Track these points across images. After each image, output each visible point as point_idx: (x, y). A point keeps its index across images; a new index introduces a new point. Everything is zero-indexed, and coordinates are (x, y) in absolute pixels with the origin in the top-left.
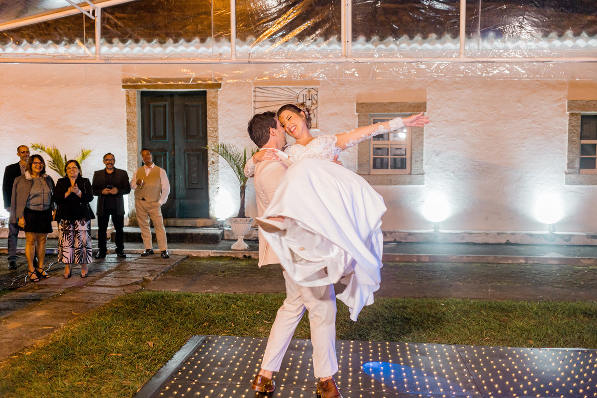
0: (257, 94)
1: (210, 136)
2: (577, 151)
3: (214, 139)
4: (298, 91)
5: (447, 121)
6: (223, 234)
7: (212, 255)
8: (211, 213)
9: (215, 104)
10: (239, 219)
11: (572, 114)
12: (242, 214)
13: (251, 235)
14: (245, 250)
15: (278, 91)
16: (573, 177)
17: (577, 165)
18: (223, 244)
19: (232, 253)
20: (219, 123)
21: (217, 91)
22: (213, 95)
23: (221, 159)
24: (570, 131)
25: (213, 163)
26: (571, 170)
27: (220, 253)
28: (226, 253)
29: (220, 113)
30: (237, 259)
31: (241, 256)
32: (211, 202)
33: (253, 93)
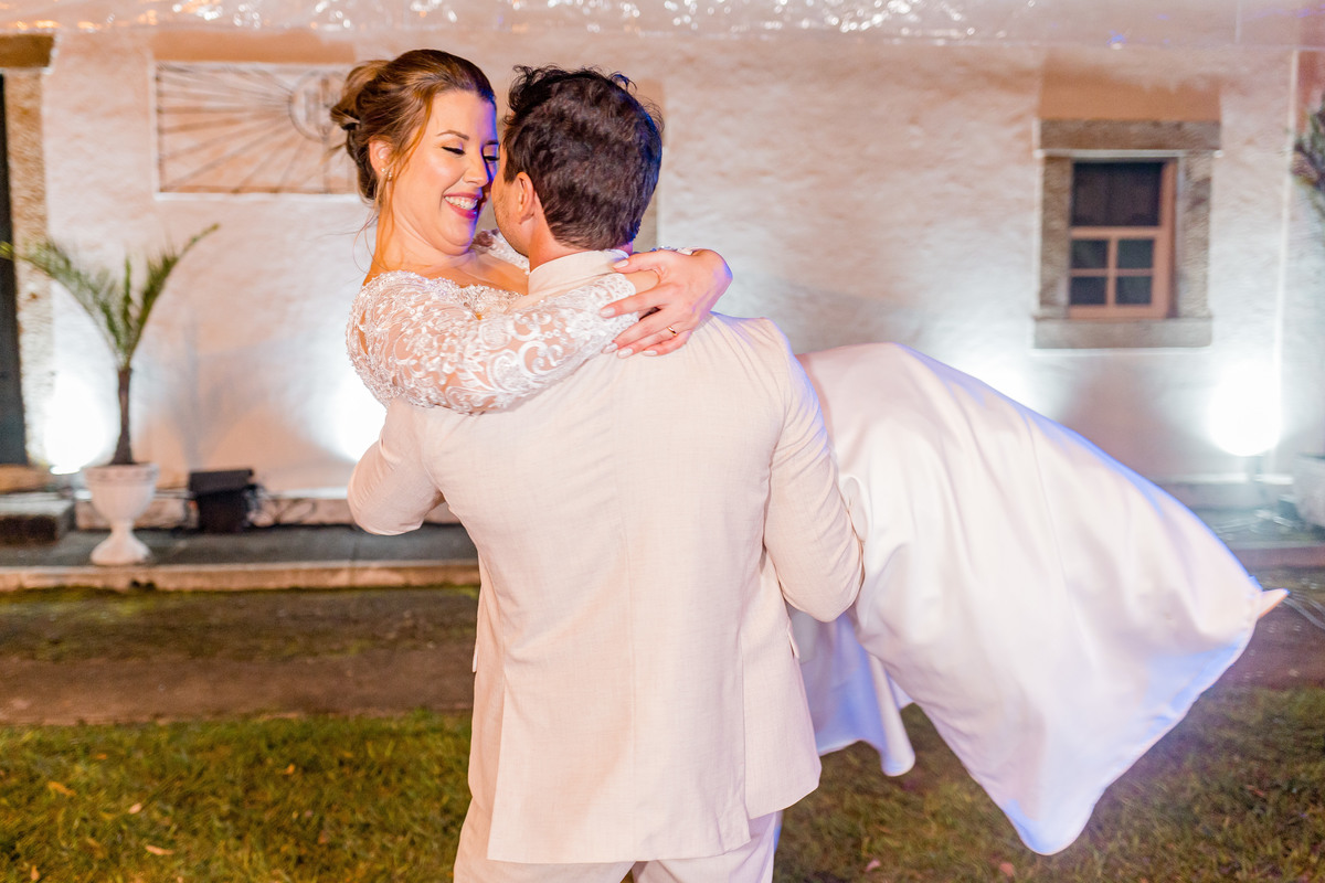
0: (165, 87)
1: (20, 215)
2: (1062, 259)
3: (36, 224)
4: (290, 82)
5: (723, 175)
6: (71, 515)
7: (30, 583)
8: (34, 449)
9: (32, 117)
10: (114, 471)
11: (1050, 160)
12: (123, 456)
13: (158, 514)
14: (137, 564)
15: (231, 79)
16: (1053, 328)
17: (1062, 295)
18: (69, 544)
19: (96, 577)
20: (50, 173)
21: (37, 77)
22: (25, 89)
23: (56, 288)
24: (1047, 206)
25: (34, 297)
26: (1047, 311)
27: (58, 576)
28: (74, 576)
29: (51, 146)
30: (107, 593)
31: (121, 583)
32: (32, 418)
33: (153, 86)
